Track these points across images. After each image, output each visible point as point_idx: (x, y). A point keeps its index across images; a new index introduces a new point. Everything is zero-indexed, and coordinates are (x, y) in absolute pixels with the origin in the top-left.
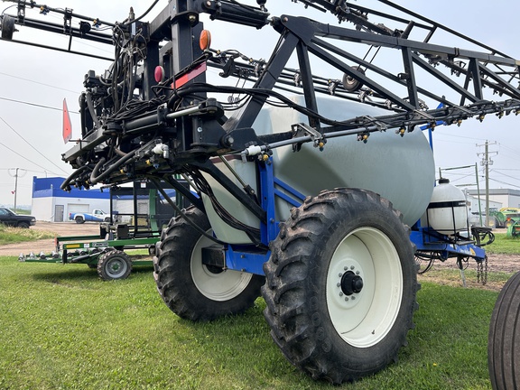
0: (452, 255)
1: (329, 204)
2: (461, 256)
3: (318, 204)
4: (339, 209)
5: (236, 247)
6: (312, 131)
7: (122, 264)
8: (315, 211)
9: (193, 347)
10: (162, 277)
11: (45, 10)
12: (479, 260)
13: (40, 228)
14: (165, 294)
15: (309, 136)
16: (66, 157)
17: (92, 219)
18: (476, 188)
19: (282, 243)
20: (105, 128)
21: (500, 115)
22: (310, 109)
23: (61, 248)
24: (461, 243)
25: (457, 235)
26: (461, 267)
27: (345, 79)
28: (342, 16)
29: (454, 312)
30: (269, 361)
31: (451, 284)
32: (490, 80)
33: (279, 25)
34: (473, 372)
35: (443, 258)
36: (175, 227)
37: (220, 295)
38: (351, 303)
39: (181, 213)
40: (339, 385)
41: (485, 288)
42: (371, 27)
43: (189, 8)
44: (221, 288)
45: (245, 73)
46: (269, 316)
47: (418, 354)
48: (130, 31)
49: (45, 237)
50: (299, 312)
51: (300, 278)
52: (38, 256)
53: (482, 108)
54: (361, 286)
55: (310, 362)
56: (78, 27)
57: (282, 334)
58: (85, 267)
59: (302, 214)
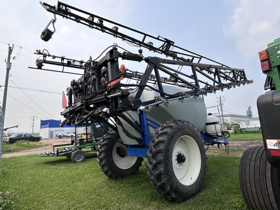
0: (216, 143)
1: (171, 127)
2: (219, 143)
3: (166, 127)
4: (175, 129)
5: (132, 146)
6: (162, 99)
7: (81, 155)
8: (165, 130)
9: (116, 190)
10: (101, 160)
11: (54, 57)
12: (225, 144)
13: (44, 141)
14: (102, 168)
15: (162, 101)
16: (62, 114)
17: (65, 136)
18: (218, 114)
19: (153, 144)
20: (82, 102)
21: (229, 88)
22: (160, 90)
23: (56, 150)
24: (219, 138)
25: (217, 135)
26: (219, 148)
27: (170, 77)
28: (167, 55)
29: (219, 167)
30: (149, 194)
31: (215, 155)
32: (222, 75)
33: (147, 60)
34: (232, 192)
35: (212, 145)
36: (105, 139)
37: (125, 166)
38: (181, 167)
39: (108, 133)
40: (180, 203)
41: (229, 155)
42: (178, 58)
43: (114, 56)
44: (125, 163)
45: (130, 77)
46: (149, 175)
47: (209, 186)
48: (90, 65)
49: (46, 145)
50: (162, 173)
51: (162, 158)
52: (46, 154)
53: (221, 86)
54: (185, 160)
55: (168, 194)
56: (67, 63)
57: (155, 182)
58: (65, 157)
59: (160, 132)
